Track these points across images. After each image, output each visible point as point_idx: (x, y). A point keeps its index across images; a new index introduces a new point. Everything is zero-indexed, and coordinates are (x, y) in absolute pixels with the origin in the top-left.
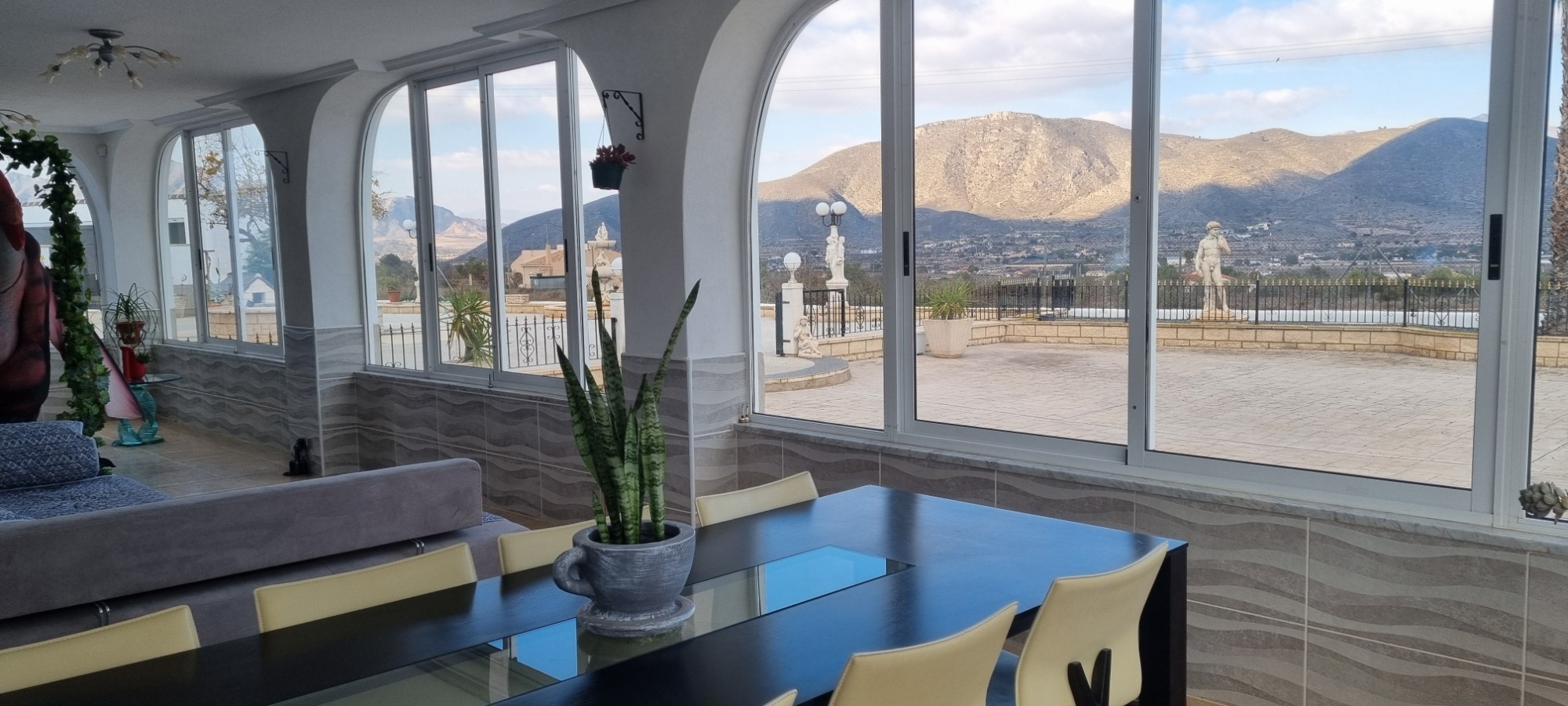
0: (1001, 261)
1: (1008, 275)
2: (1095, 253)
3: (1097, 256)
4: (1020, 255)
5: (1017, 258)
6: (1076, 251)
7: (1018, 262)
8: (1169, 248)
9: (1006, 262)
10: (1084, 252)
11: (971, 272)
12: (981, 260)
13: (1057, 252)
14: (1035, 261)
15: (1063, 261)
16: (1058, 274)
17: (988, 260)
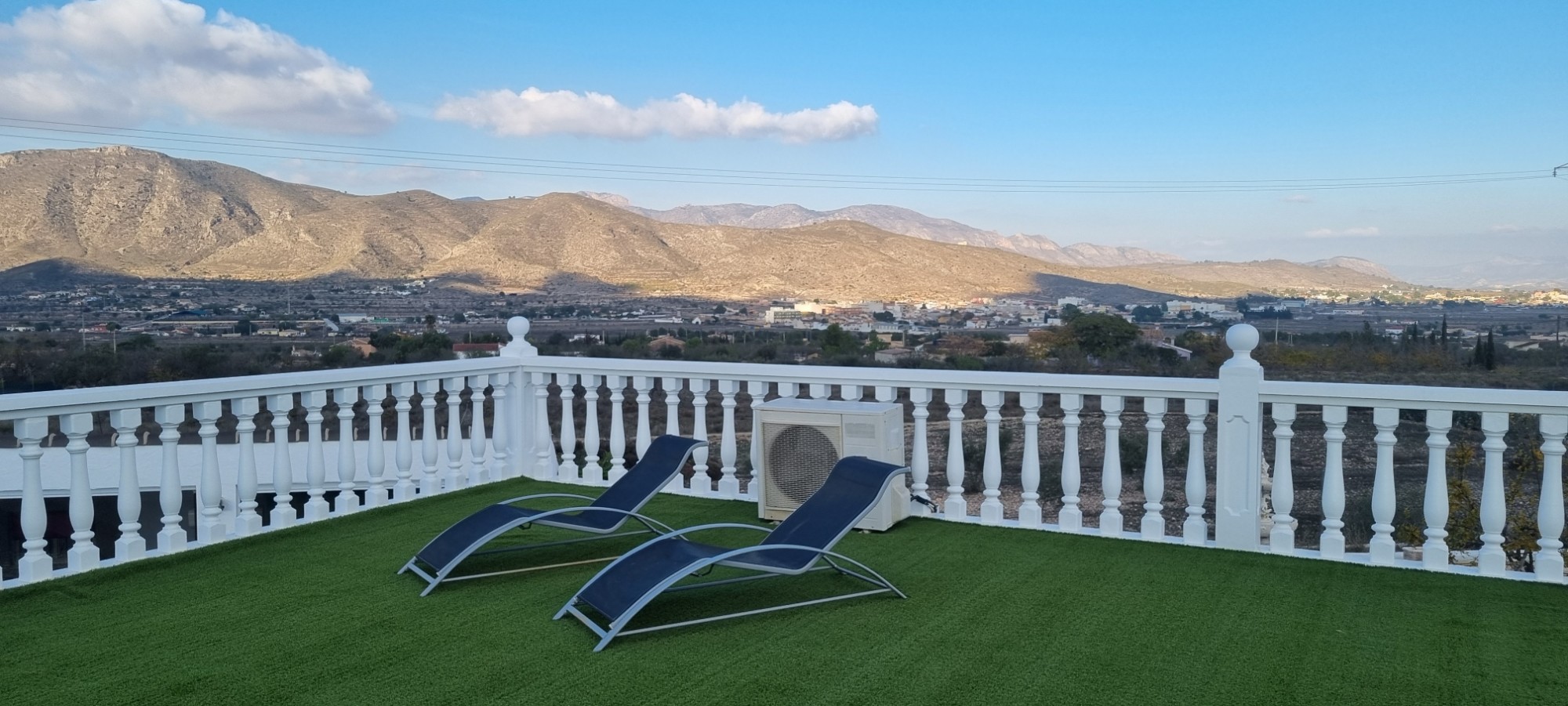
0: (142, 316)
1: (166, 334)
2: (254, 308)
3: (258, 311)
4: (164, 310)
5: (163, 314)
6: (232, 306)
7: (163, 318)
8: (334, 304)
9: (149, 317)
10: (241, 307)
11: (111, 329)
12: (115, 315)
13: (210, 307)
14: (188, 317)
15: (218, 317)
16: (225, 332)
17: (125, 316)
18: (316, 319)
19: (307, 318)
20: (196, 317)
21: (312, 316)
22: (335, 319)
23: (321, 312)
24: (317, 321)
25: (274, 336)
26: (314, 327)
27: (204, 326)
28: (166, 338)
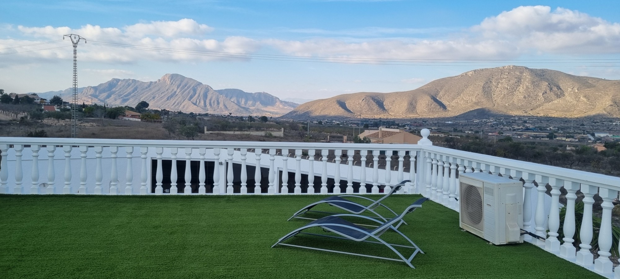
0: (511, 130)
1: (519, 137)
2: (557, 128)
3: (558, 130)
4: (520, 127)
5: (519, 129)
6: (547, 127)
7: (519, 131)
8: (593, 128)
9: (514, 130)
10: (551, 128)
11: (500, 134)
12: (502, 129)
13: (538, 127)
14: (529, 131)
15: (541, 131)
16: (543, 137)
17: (505, 129)
18: (584, 134)
19: (579, 134)
20: (532, 131)
21: (583, 133)
22: (593, 135)
23: (587, 131)
24: (584, 135)
25: (563, 140)
26: (583, 137)
27: (534, 135)
28: (519, 139)
